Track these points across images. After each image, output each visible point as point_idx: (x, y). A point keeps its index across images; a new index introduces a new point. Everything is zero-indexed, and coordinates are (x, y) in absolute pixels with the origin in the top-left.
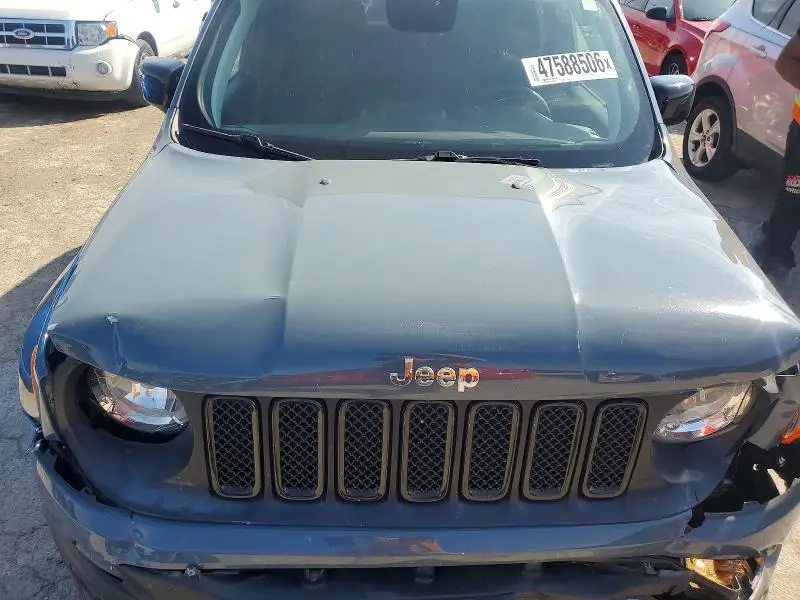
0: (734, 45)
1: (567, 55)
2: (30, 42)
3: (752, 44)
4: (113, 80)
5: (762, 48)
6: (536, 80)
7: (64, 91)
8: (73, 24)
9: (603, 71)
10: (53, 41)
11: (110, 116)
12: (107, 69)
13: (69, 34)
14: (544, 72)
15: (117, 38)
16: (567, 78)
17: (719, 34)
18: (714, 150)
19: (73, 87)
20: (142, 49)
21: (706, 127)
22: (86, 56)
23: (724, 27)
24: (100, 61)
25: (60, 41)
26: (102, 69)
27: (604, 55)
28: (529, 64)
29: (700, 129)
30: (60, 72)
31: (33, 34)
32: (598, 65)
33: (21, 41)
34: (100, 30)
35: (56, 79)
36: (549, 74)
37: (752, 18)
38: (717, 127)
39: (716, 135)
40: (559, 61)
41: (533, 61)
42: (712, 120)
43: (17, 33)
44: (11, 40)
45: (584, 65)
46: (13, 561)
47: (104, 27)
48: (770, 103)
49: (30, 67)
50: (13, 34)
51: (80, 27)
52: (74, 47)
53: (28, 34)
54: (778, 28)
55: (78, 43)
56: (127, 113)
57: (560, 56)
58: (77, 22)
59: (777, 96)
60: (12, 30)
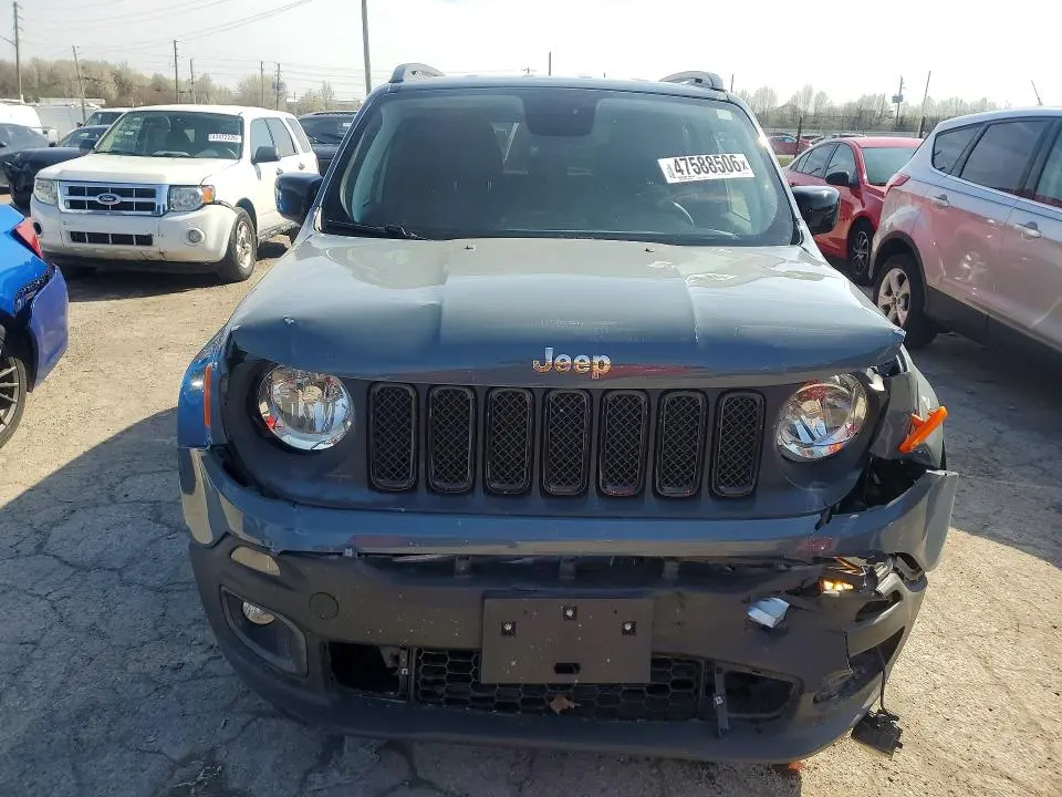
0: (915, 198)
1: (704, 157)
2: (115, 207)
3: (933, 194)
4: (205, 250)
5: (944, 198)
6: (672, 178)
7: (148, 263)
8: (167, 189)
9: (740, 171)
10: (141, 207)
11: (198, 290)
12: (200, 236)
13: (161, 200)
14: (681, 171)
15: (214, 203)
16: (703, 176)
17: (899, 188)
18: (906, 313)
19: (158, 257)
20: (241, 217)
21: (895, 289)
22: (177, 223)
23: (903, 181)
24: (191, 228)
25: (151, 207)
26: (194, 237)
27: (740, 158)
28: (666, 164)
29: (889, 293)
30: (146, 240)
31: (119, 199)
32: (734, 166)
33: (105, 208)
34: (196, 195)
35: (141, 248)
36: (685, 172)
37: (933, 169)
38: (906, 288)
39: (906, 297)
40: (695, 161)
41: (671, 161)
42: (901, 280)
43: (100, 198)
44: (93, 205)
45: (719, 165)
46: (123, 668)
47: (200, 191)
48: (971, 264)
49: (113, 235)
50: (97, 199)
51: (173, 190)
52: (165, 213)
53: (115, 199)
54: (960, 176)
55: (170, 208)
56: (218, 288)
57: (696, 157)
58: (171, 186)
59: (978, 255)
60: (95, 195)
